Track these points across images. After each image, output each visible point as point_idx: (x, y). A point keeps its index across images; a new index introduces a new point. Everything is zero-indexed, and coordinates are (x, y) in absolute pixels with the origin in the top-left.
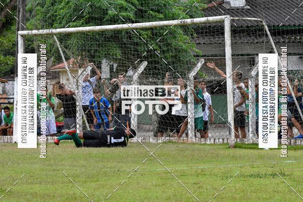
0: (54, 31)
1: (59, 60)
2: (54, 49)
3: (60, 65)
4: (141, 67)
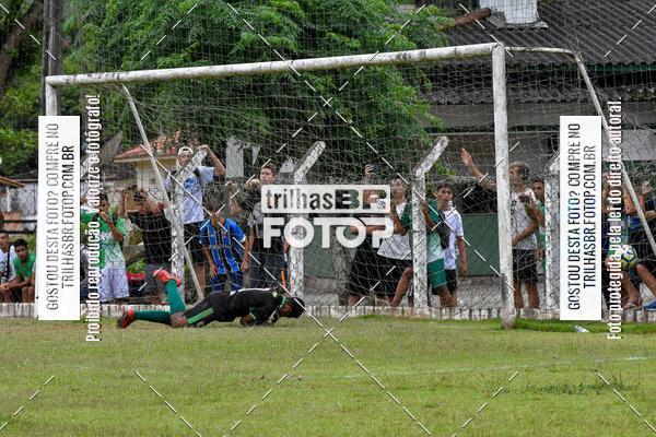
0: (123, 75)
1: (134, 138)
2: (123, 113)
3: (138, 150)
4: (312, 153)
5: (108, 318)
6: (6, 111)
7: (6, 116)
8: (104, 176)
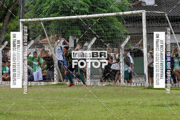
0: (41, 19)
1: (44, 36)
2: (41, 29)
3: (45, 39)
4: (93, 41)
6: (9, 29)
8: (36, 47)
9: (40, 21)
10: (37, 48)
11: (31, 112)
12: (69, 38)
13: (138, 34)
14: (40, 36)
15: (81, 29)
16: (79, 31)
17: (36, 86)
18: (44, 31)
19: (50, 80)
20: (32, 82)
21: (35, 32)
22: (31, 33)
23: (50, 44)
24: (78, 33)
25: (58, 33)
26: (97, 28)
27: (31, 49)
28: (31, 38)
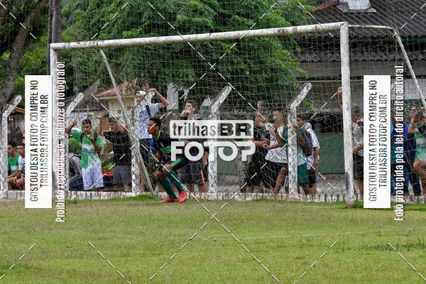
0: (100, 43)
1: (108, 83)
2: (101, 68)
3: (110, 91)
4: (223, 94)
5: (90, 201)
6: (24, 66)
7: (24, 69)
8: (88, 109)
9: (98, 48)
10: (90, 111)
11: (76, 264)
12: (166, 87)
13: (330, 79)
14: (98, 82)
15: (194, 67)
16: (191, 72)
17: (89, 201)
18: (107, 71)
19: (123, 186)
20: (79, 193)
21: (86, 73)
22: (78, 75)
23: (121, 101)
24: (187, 76)
25: (140, 77)
26: (232, 63)
27: (76, 114)
28: (76, 89)
